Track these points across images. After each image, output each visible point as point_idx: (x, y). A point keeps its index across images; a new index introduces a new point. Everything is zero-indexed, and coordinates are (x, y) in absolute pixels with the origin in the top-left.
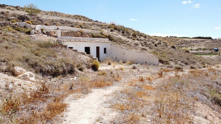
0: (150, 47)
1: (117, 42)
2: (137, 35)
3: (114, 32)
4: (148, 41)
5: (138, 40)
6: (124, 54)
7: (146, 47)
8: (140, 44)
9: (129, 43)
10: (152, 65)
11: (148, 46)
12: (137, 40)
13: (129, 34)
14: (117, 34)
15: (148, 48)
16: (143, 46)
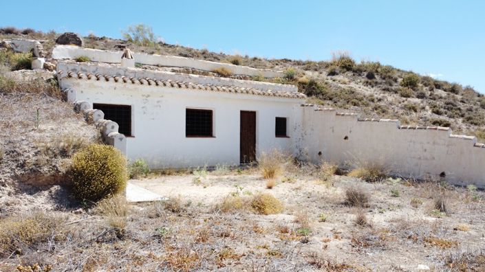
0: (469, 119)
1: (335, 99)
2: (420, 85)
3: (339, 77)
4: (462, 102)
5: (421, 96)
6: (346, 138)
7: (450, 117)
8: (427, 107)
9: (382, 104)
10: (471, 187)
11: (462, 116)
12: (418, 97)
13: (391, 81)
14: (346, 80)
15: (460, 120)
16: (438, 113)
